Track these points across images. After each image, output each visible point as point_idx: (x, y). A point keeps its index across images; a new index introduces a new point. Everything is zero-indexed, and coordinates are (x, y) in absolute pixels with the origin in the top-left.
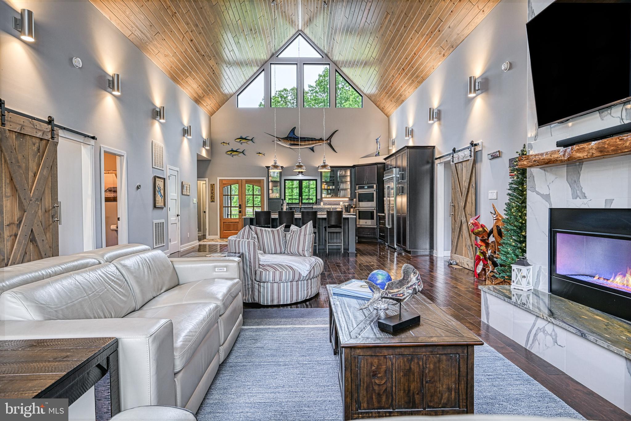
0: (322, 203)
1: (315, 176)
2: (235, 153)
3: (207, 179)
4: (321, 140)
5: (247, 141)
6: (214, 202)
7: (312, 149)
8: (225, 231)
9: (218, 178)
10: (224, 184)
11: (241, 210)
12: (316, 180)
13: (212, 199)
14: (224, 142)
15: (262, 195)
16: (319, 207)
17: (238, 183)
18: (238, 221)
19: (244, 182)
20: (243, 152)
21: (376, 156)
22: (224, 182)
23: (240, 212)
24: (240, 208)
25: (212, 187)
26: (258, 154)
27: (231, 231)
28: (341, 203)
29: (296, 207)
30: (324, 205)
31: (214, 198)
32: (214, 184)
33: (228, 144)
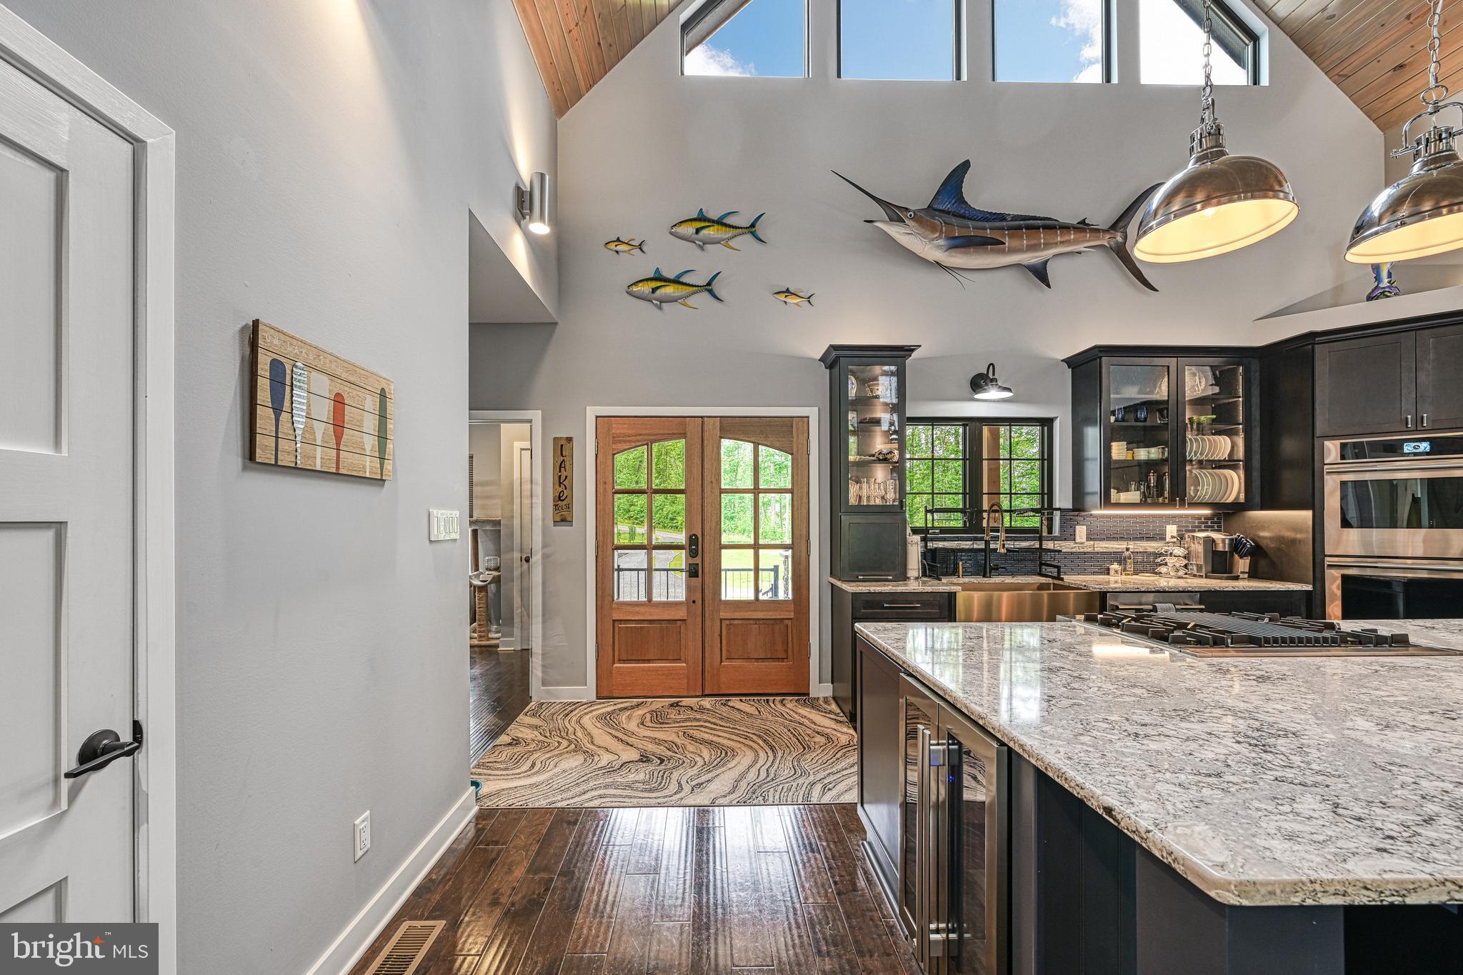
0: (1081, 531)
1: (1047, 402)
2: (669, 290)
3: (536, 415)
4: (1083, 227)
5: (731, 232)
6: (570, 523)
7: (1040, 273)
8: (620, 661)
9: (592, 412)
10: (617, 439)
11: (698, 560)
12: (1047, 423)
13: (562, 508)
14: (618, 240)
15: (798, 492)
16: (1066, 546)
17: (683, 435)
18: (681, 614)
19: (712, 428)
20: (708, 287)
21: (1370, 298)
22: (617, 429)
23: (693, 572)
24: (693, 553)
25: (562, 450)
26: (782, 297)
27: (649, 661)
28: (1171, 530)
29: (962, 550)
30: (1089, 539)
31: (569, 507)
32: (569, 440)
33: (640, 247)
